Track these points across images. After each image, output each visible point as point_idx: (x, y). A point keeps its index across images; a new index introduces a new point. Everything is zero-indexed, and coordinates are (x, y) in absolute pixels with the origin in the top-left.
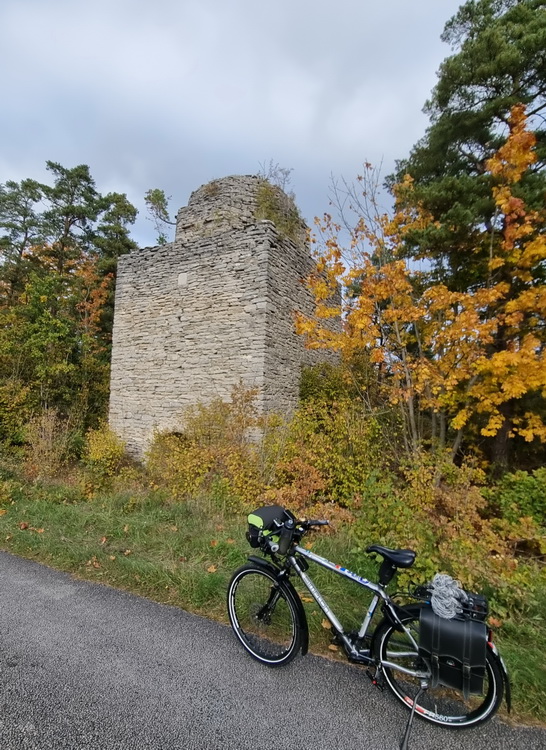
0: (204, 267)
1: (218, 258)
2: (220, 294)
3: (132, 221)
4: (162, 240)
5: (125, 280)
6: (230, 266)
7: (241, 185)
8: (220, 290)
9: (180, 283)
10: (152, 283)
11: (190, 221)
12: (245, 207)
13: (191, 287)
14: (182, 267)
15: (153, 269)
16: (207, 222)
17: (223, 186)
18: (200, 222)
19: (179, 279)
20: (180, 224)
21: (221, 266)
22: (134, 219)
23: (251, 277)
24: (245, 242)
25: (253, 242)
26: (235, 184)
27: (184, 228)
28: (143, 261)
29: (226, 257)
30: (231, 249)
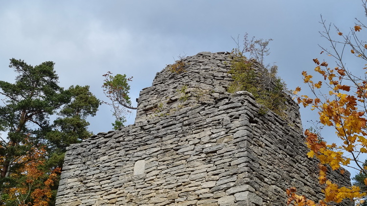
0: (166, 151)
1: (184, 139)
2: (185, 184)
3: (93, 113)
4: (119, 125)
5: (71, 173)
6: (199, 148)
7: (212, 61)
8: (186, 179)
9: (135, 173)
10: (102, 175)
11: (153, 102)
12: (216, 82)
13: (149, 176)
14: (140, 153)
15: (105, 158)
16: (172, 102)
17: (192, 63)
18: (164, 102)
19: (135, 168)
20: (142, 106)
21: (187, 148)
22: (95, 111)
23: (226, 160)
24: (217, 118)
25: (226, 117)
26: (206, 60)
27: (146, 111)
28: (94, 150)
29: (193, 137)
30: (200, 127)
